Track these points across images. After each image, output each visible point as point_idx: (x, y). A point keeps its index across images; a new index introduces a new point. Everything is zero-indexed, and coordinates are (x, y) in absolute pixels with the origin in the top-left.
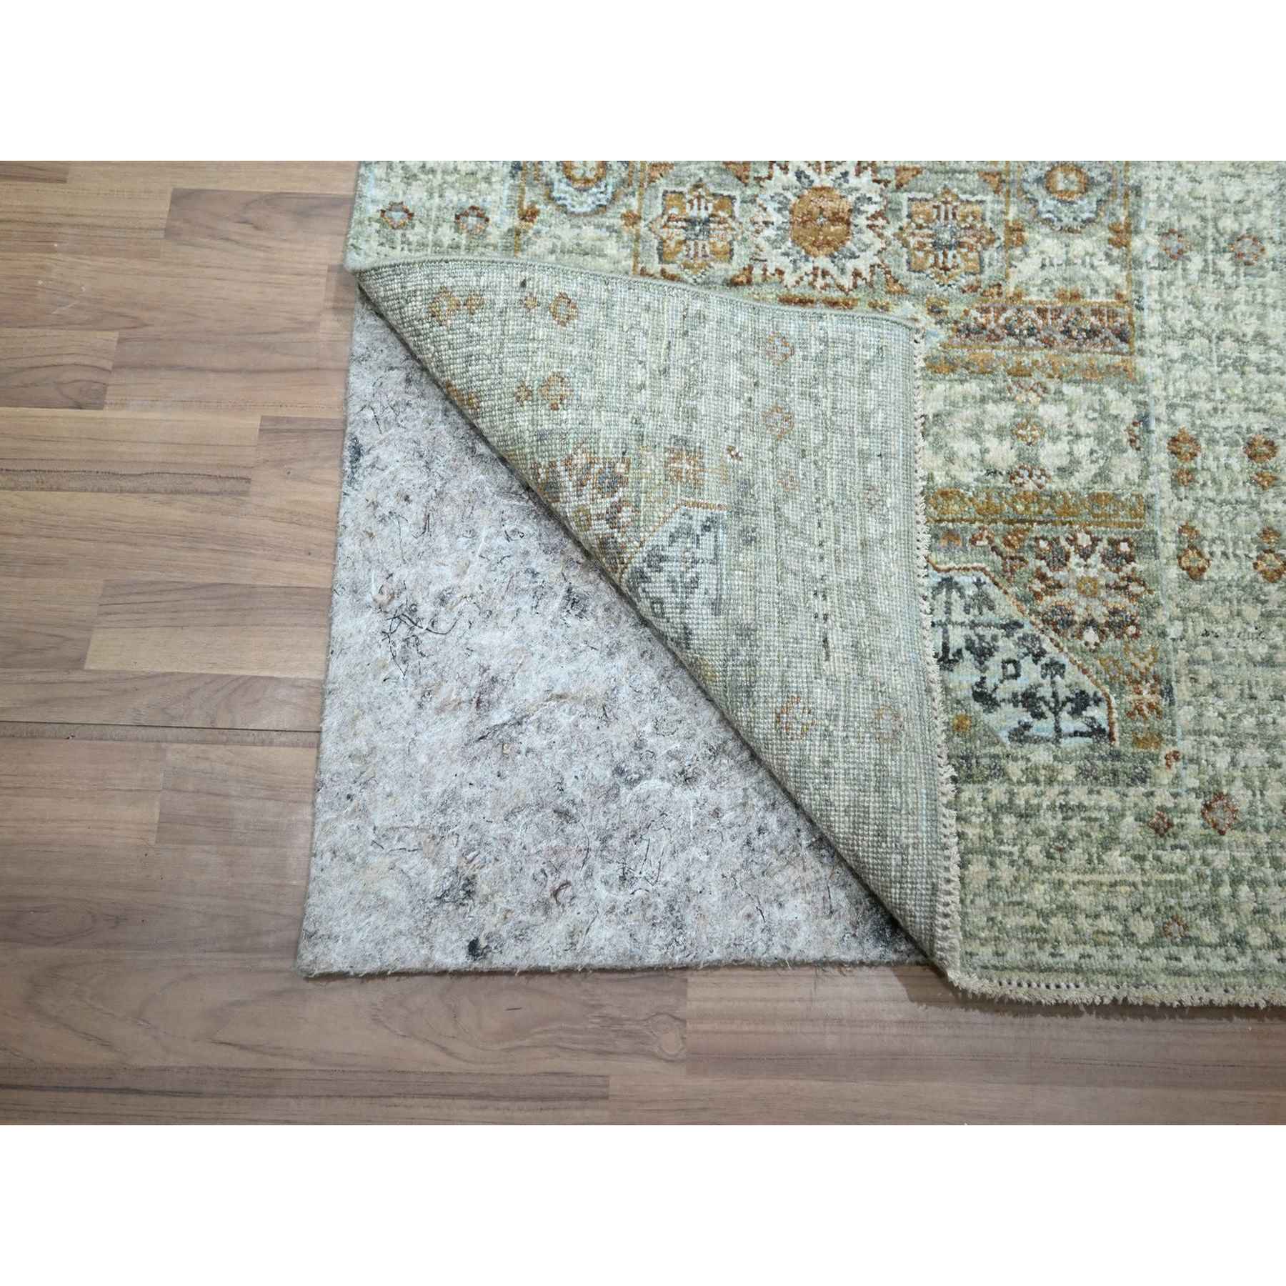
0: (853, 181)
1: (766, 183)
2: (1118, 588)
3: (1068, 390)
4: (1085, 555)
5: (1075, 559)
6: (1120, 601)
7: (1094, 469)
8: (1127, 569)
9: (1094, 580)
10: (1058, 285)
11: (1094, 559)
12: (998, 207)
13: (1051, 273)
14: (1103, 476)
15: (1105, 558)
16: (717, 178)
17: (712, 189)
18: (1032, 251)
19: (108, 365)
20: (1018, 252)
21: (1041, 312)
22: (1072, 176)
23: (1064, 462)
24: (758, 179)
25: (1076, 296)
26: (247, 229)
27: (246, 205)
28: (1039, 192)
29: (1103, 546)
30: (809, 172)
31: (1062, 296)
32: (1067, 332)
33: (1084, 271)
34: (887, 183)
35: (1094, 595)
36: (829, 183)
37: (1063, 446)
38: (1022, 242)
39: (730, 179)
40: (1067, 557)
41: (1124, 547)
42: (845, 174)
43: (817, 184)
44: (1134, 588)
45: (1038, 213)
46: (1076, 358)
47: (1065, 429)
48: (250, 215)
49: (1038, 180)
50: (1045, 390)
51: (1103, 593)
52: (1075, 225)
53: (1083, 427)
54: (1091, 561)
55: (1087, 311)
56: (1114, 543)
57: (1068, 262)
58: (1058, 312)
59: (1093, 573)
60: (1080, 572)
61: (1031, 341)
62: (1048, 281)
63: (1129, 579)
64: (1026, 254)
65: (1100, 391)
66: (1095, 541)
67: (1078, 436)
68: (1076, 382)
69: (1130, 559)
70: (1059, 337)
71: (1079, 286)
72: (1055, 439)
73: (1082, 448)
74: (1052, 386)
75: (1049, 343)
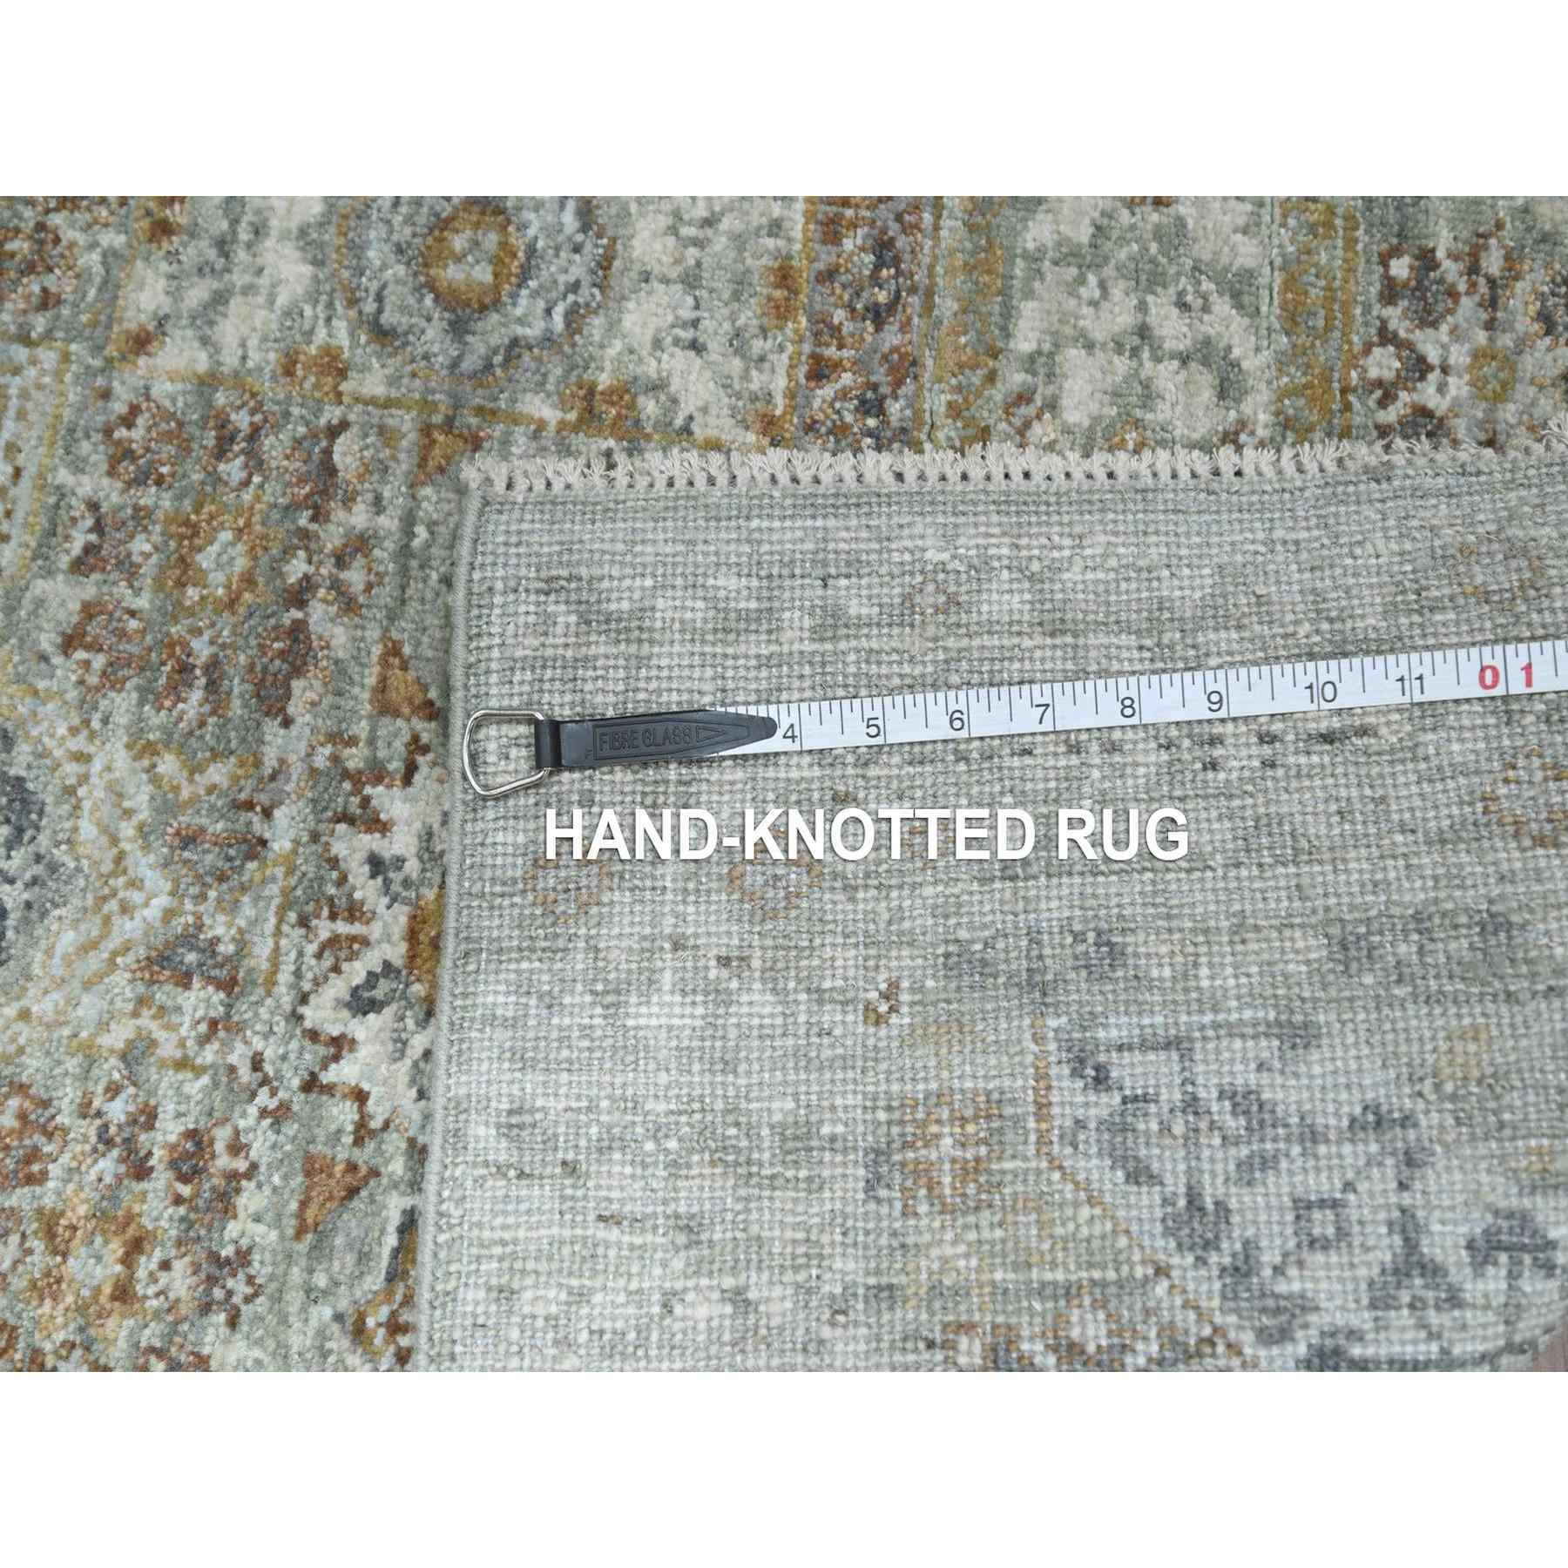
0: (401, 843)
1: (378, 1111)
2: (1492, 303)
3: (1025, 341)
4: (1421, 367)
5: (1428, 394)
6: (1521, 302)
7: (1222, 306)
8: (1451, 270)
9: (1478, 356)
10: (748, 316)
11: (1430, 345)
13: (715, 330)
14: (1239, 288)
15: (1427, 320)
16: (343, 1263)
17: (374, 1281)
18: (651, 369)
20: (649, 407)
21: (820, 371)
22: (458, 242)
23: (1205, 382)
24: (362, 1132)
25: (784, 276)
28: (491, 333)
29: (1394, 315)
30: (357, 972)
31: (781, 312)
32: (878, 316)
33: (720, 243)
34: (417, 745)
35: (1509, 363)
36: (400, 918)
37: (1166, 376)
38: (624, 393)
39: (350, 1224)
40: (1423, 412)
41: (1400, 268)
42: (376, 864)
43: (396, 952)
44: (1493, 263)
45: (548, 340)
46: (947, 306)
47: (1122, 364)
49: (458, 329)
50: (1024, 397)
51: (1506, 341)
52: (593, 249)
53: (1119, 315)
54: (1433, 356)
55: (827, 256)
56: (1391, 292)
57: (691, 281)
58: (824, 329)
59: (1459, 356)
60: (1458, 386)
61: (894, 409)
62: (737, 341)
63: (1473, 270)
64: (657, 387)
65: (1034, 258)
66: (1386, 336)
67: (1143, 332)
68: (1008, 313)
69: (1427, 260)
70: (891, 337)
71: (759, 263)
72: (1149, 396)
73: (1172, 329)
74: (1017, 379)
75: (904, 367)
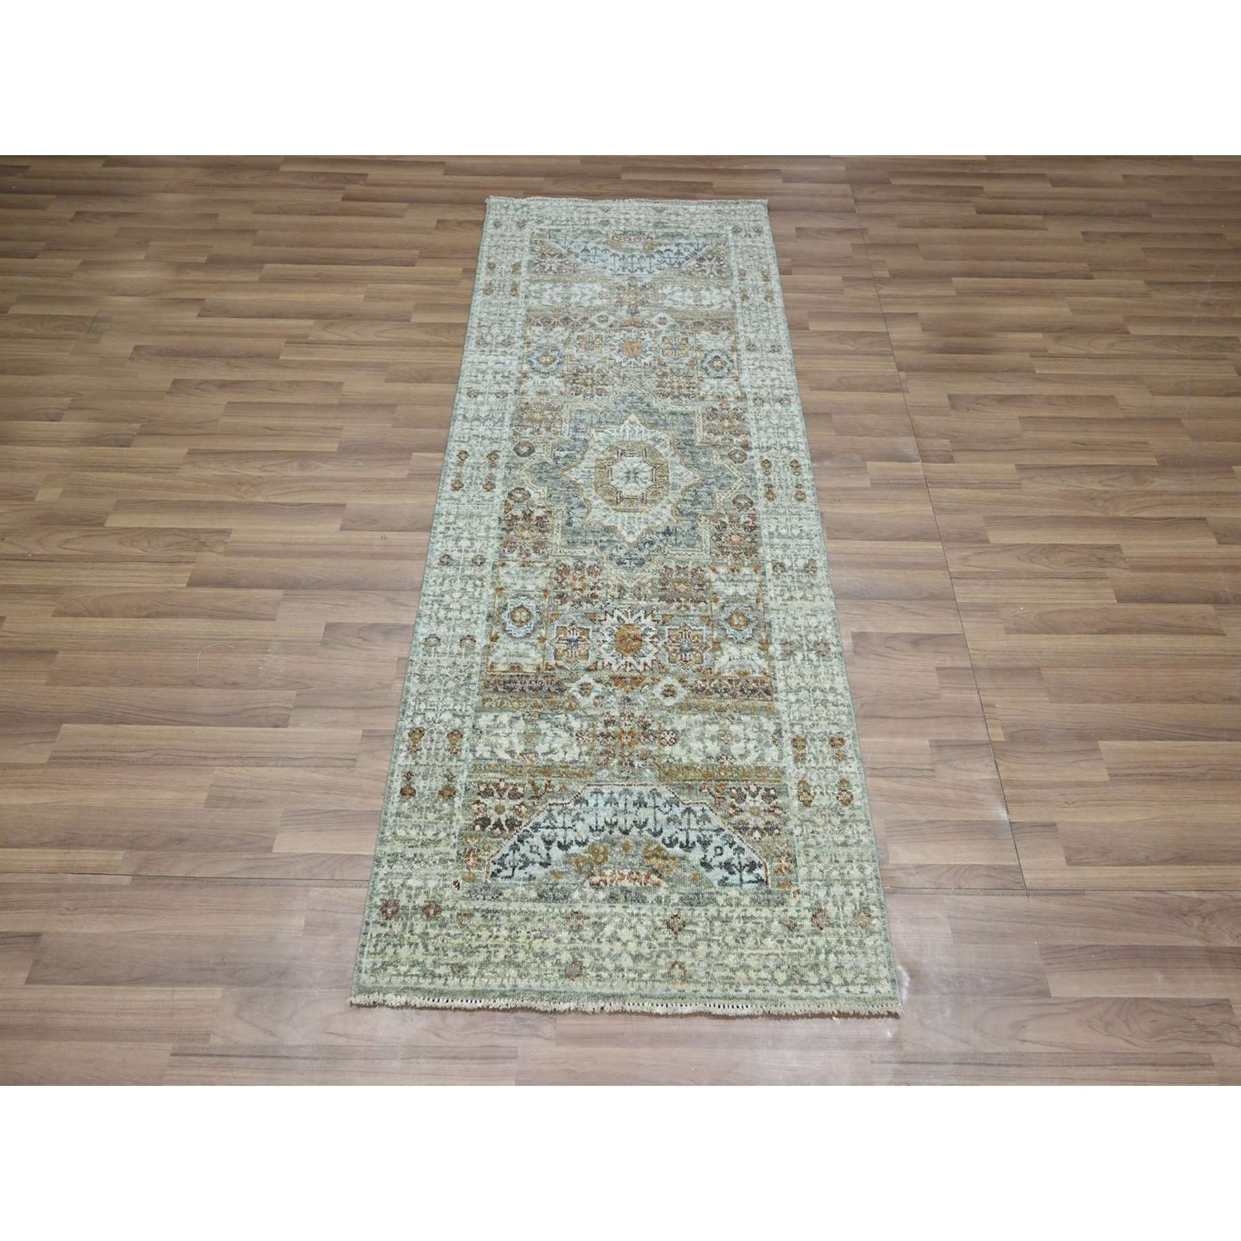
0: (643, 621)
1: (603, 623)
2: (770, 811)
3: (744, 718)
4: (754, 796)
5: (749, 798)
6: (770, 818)
7: (757, 755)
8: (774, 802)
9: (758, 808)
10: (737, 668)
11: (758, 798)
12: (709, 632)
13: (734, 662)
14: (761, 758)
15: (763, 797)
16: (581, 621)
17: (579, 625)
18: (725, 652)
19: (291, 706)
20: (718, 653)
21: (731, 681)
22: (741, 618)
23: (743, 752)
24: (600, 621)
25: (745, 674)
26: (360, 640)
27: (361, 630)
28: (726, 626)
29: (762, 791)
30: (623, 617)
31: (739, 673)
32: (742, 691)
33: (749, 662)
34: (658, 621)
35: (758, 815)
36: (632, 622)
37: (742, 744)
38: (720, 648)
39: (586, 621)
40: (745, 796)
41: (772, 792)
42: (639, 618)
43: (627, 622)
44: (777, 811)
45: (727, 635)
46: (746, 703)
47: (742, 736)
48: (362, 634)
49: (726, 620)
50: (733, 718)
51: (762, 814)
52: (744, 641)
53: (751, 736)
54: (757, 798)
55: (751, 681)
56: (768, 790)
57: (741, 658)
58: (738, 681)
59: (757, 804)
60: (752, 804)
61: (726, 695)
62: (732, 667)
63: (775, 807)
64: (722, 654)
65: (758, 718)
66: (758, 789)
67: (749, 740)
68: (747, 714)
69: (775, 797)
70: (739, 693)
71: (747, 669)
72: (738, 741)
73: (751, 745)
74: (736, 716)
75: (734, 696)
